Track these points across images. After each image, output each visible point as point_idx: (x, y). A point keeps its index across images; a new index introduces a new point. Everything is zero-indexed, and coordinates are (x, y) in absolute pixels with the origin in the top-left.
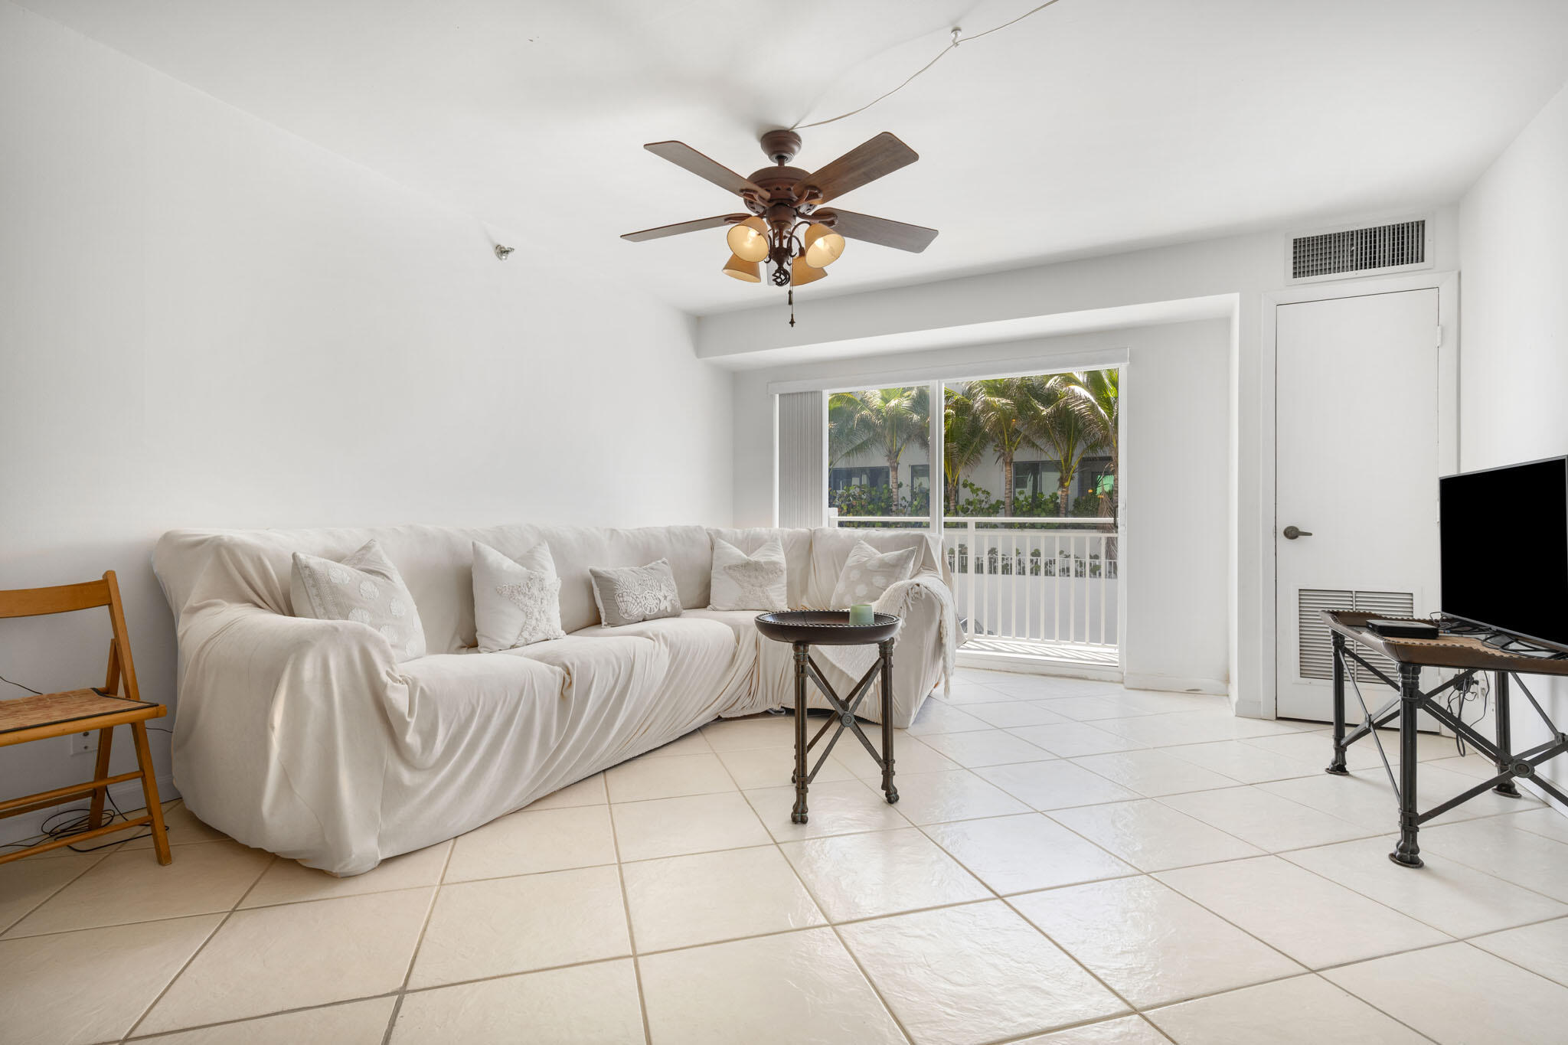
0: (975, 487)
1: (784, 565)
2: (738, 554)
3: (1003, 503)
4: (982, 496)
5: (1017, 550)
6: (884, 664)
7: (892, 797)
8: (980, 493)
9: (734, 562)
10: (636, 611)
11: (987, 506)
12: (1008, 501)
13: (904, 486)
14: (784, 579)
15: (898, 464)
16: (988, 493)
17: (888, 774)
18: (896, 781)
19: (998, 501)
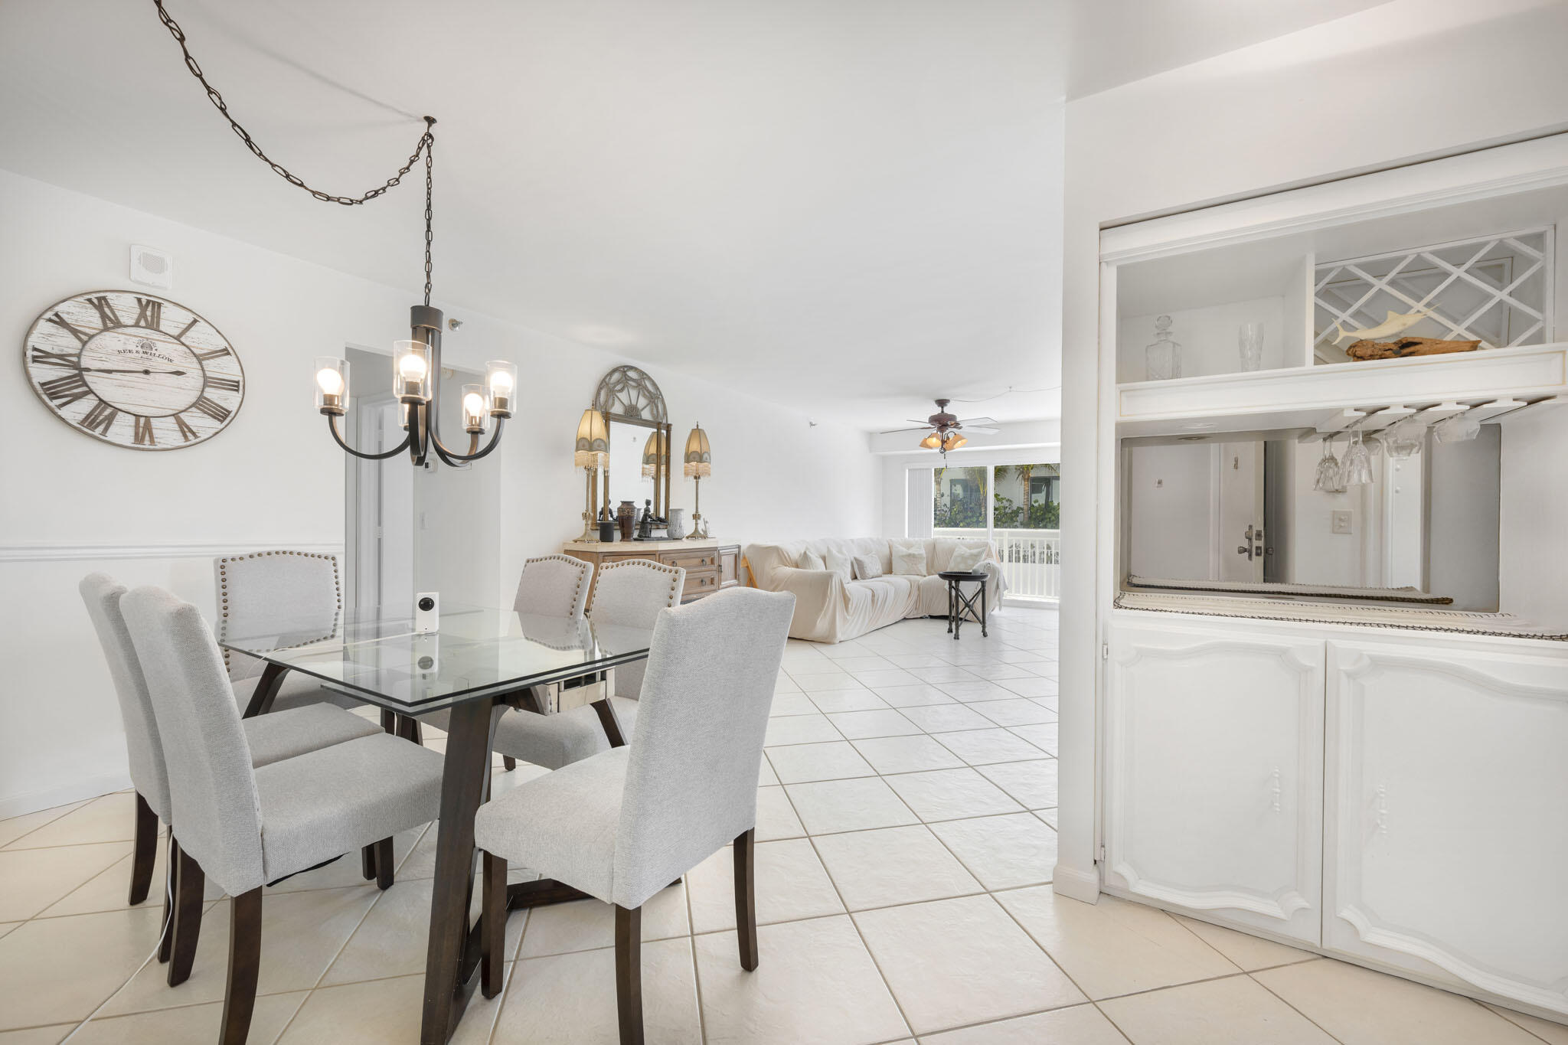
0: (1000, 497)
1: (925, 555)
2: (904, 551)
3: (1022, 509)
4: (1006, 504)
5: (1032, 545)
6: (983, 590)
7: (985, 635)
8: (1004, 501)
9: (904, 554)
10: (871, 574)
11: (1010, 511)
12: (1025, 508)
13: (945, 496)
14: (925, 561)
15: (941, 479)
16: (1011, 501)
17: (984, 627)
18: (987, 630)
19: (1018, 508)
